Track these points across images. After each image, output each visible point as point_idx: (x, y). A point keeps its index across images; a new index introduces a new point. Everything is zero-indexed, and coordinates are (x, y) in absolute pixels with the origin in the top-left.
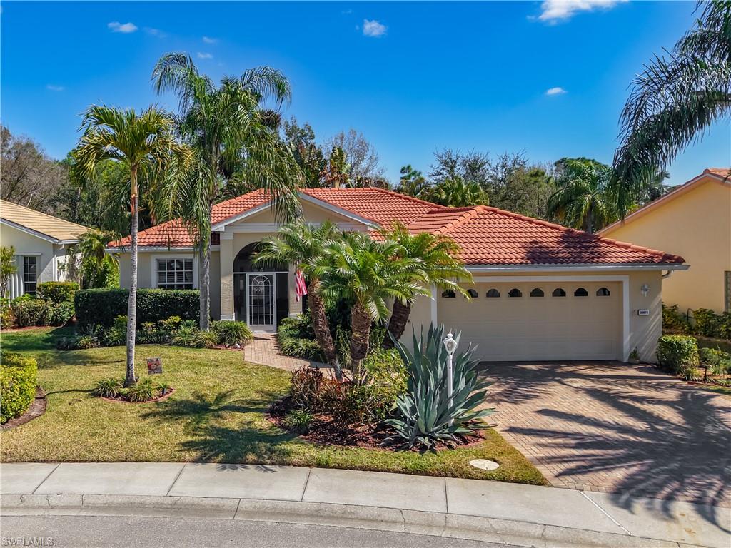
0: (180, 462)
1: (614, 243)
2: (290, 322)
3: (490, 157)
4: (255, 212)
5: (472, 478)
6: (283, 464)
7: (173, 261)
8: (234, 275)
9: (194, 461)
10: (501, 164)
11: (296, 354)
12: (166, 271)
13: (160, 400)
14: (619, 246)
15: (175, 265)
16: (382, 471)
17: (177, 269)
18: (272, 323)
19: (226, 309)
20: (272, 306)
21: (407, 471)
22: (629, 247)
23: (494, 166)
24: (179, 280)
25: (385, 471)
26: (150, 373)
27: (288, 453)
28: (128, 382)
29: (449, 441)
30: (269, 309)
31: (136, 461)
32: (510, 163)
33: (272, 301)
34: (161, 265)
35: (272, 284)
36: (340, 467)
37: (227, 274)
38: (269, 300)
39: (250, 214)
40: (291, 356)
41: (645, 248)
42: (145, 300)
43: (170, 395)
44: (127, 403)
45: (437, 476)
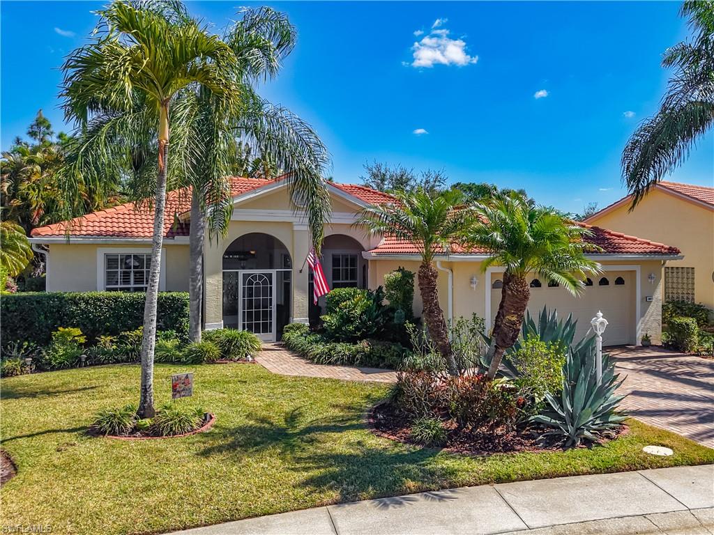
0: (315, 506)
1: (622, 237)
2: (298, 328)
3: (414, 173)
4: (254, 195)
5: (662, 467)
6: (453, 486)
7: (128, 257)
8: (223, 273)
9: (337, 503)
10: (424, 180)
11: (336, 361)
12: (119, 270)
13: (205, 429)
14: (627, 239)
15: (132, 262)
16: (571, 475)
17: (135, 267)
18: (271, 332)
19: (213, 316)
20: (271, 311)
21: (597, 471)
22: (636, 240)
23: (418, 181)
24: (136, 282)
25: (574, 475)
26: (174, 396)
27: (453, 472)
28: (145, 410)
29: (606, 432)
30: (267, 315)
31: (249, 517)
32: (432, 180)
33: (271, 305)
34: (111, 261)
35: (271, 284)
36: (523, 478)
37: (214, 273)
38: (267, 303)
39: (248, 197)
40: (330, 363)
41: (648, 241)
42: (100, 306)
43: (213, 422)
44: (158, 439)
45: (627, 471)
